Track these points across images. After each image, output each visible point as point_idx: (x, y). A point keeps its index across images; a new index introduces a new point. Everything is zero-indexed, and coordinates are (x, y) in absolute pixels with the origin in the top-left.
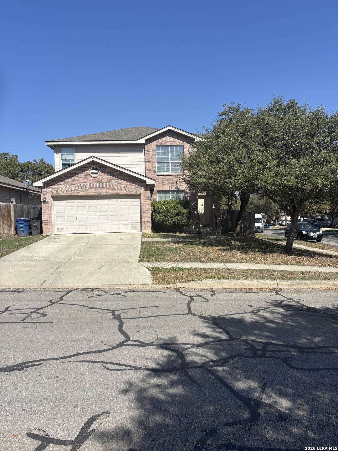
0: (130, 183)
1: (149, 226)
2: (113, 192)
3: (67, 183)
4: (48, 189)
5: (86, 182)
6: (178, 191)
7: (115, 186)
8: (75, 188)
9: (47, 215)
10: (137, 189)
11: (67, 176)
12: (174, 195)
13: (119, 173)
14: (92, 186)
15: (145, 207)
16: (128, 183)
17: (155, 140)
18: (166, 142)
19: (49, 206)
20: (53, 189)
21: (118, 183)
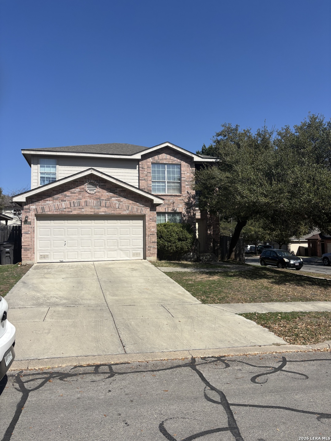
0: (134, 202)
1: (154, 252)
2: (113, 212)
3: (57, 199)
4: (32, 206)
5: (81, 199)
6: (174, 213)
7: (116, 205)
8: (67, 205)
9: (29, 238)
10: (141, 209)
11: (56, 191)
12: (170, 217)
13: (121, 189)
14: (88, 204)
15: (151, 230)
16: (131, 202)
17: (151, 157)
18: (162, 159)
19: (31, 228)
20: (38, 205)
21: (119, 201)
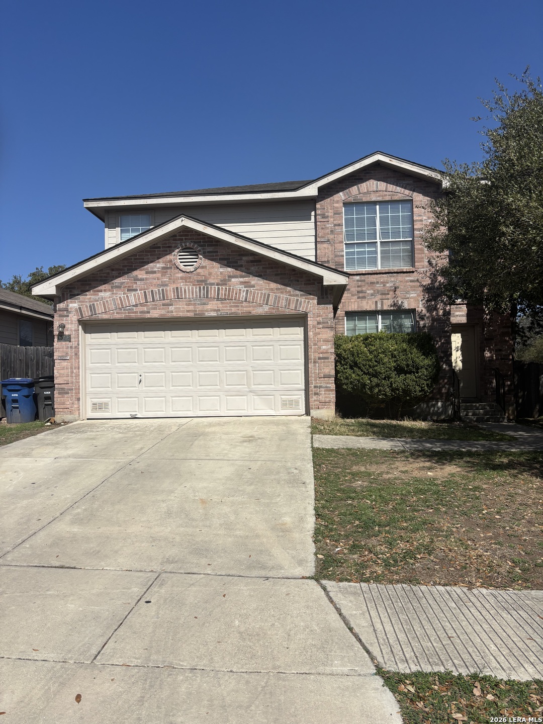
0: (279, 286)
1: (327, 400)
2: (234, 310)
3: (118, 287)
4: (71, 302)
5: (167, 285)
6: (398, 312)
7: (240, 293)
8: (139, 299)
9: (67, 369)
10: (297, 300)
11: (118, 270)
12: (388, 322)
13: (251, 258)
14: (182, 295)
15: (319, 348)
16: (273, 285)
17: (342, 190)
18: (368, 193)
19: (71, 347)
20: (83, 302)
21: (247, 285)
